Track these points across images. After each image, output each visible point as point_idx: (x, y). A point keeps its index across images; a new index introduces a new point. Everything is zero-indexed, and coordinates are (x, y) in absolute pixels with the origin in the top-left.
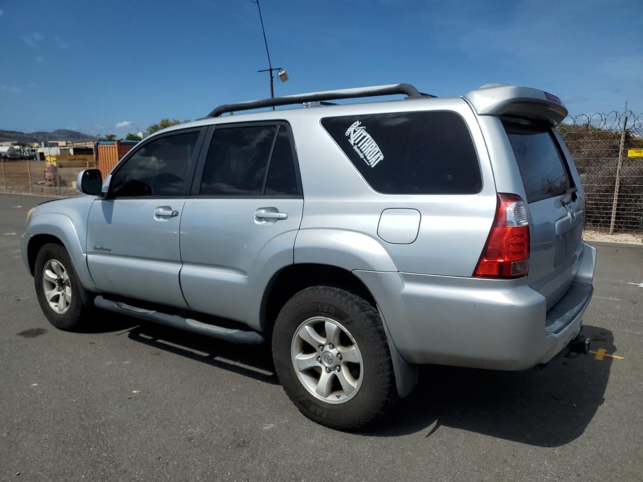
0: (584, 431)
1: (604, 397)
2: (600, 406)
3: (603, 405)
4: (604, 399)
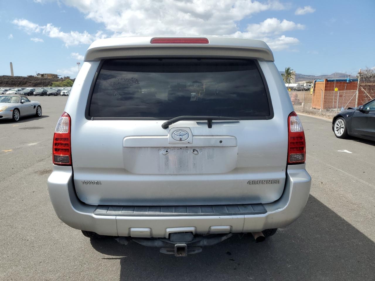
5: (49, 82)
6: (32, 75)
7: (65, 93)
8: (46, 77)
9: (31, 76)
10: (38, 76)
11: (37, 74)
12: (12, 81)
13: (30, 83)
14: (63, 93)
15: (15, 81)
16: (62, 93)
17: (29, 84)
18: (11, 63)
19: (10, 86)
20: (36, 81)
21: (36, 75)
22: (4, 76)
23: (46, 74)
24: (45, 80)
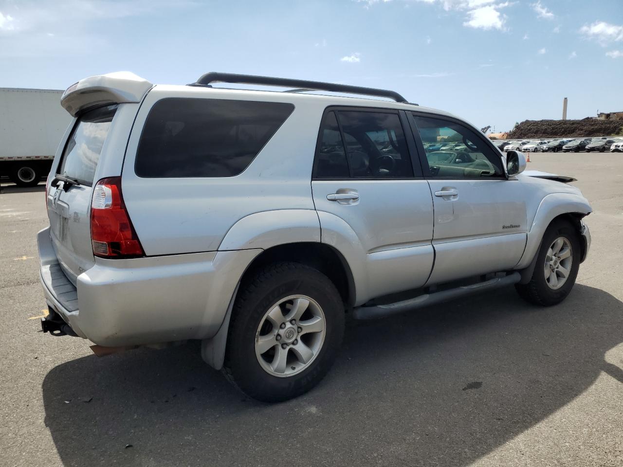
0: (42, 388)
1: (48, 428)
2: (45, 416)
3: (43, 418)
4: (47, 426)
5: (615, 128)
6: (590, 117)
7: (619, 147)
8: (613, 118)
9: (588, 118)
10: (598, 119)
11: (599, 113)
12: (553, 129)
13: (582, 130)
14: (616, 146)
15: (557, 128)
16: (613, 148)
17: (579, 132)
18: (566, 99)
19: (548, 136)
20: (592, 127)
21: (597, 116)
22: (542, 121)
23: (614, 113)
24: (609, 124)
